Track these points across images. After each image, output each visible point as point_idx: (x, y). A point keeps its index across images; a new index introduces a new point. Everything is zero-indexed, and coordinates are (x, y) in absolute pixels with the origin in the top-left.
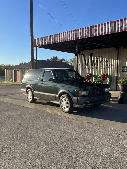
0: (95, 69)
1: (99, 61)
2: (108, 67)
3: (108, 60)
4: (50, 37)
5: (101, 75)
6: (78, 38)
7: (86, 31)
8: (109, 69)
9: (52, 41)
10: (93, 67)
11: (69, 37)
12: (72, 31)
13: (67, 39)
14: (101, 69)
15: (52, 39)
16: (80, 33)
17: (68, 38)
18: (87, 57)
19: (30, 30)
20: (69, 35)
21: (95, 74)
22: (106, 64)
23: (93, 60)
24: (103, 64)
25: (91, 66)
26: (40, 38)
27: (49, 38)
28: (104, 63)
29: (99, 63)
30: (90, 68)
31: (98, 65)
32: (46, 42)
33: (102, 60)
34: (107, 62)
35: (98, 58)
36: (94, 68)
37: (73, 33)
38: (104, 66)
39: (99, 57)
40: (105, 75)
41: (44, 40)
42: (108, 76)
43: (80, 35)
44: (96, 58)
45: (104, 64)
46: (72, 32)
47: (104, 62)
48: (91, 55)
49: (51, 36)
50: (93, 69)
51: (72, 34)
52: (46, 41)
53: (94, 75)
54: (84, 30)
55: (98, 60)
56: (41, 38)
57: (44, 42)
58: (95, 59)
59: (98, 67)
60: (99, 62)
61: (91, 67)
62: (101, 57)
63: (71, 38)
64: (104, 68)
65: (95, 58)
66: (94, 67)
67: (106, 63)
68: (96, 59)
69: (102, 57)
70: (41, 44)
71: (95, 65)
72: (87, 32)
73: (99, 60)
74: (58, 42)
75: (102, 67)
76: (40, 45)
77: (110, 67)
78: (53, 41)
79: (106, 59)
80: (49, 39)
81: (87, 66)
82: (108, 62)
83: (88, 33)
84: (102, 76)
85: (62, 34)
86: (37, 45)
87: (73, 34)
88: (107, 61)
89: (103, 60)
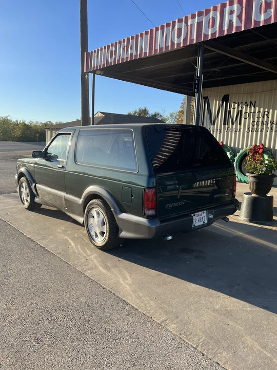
0: (234, 132)
1: (246, 113)
2: (267, 128)
3: (268, 112)
4: (126, 43)
5: (247, 148)
6: (206, 36)
7: (231, 12)
8: (268, 133)
9: (131, 55)
10: (228, 128)
11: (179, 36)
12: (187, 19)
13: (173, 43)
14: (248, 132)
15: (131, 48)
16: (214, 19)
17: (176, 39)
18: (215, 105)
19: (80, 30)
20: (180, 30)
21: (232, 146)
22: (263, 122)
23: (230, 112)
24: (254, 121)
25: (225, 124)
26: (101, 49)
27: (124, 44)
28: (259, 118)
29: (245, 118)
30: (221, 129)
31: (240, 124)
32: (115, 59)
33: (252, 111)
34: (264, 115)
35: (242, 105)
36: (232, 129)
37: (189, 24)
38: (258, 125)
39: (246, 102)
40: (260, 149)
41: (112, 51)
42: (266, 151)
43: (213, 26)
44: (238, 106)
45: (258, 121)
46: (186, 22)
47: (259, 115)
48: (226, 99)
49: (128, 39)
50: (228, 131)
51: (187, 26)
52: (115, 54)
53: (230, 147)
54: (227, 9)
55: (241, 111)
56: (105, 48)
57: (111, 57)
58: (234, 109)
59: (240, 127)
60: (246, 115)
61: (224, 127)
62: (251, 102)
63: (185, 40)
64: (257, 131)
65: (234, 106)
66: (232, 127)
67: (264, 117)
68: (238, 108)
69: (252, 104)
70: (104, 65)
71: (233, 124)
72: (235, 15)
73: (244, 112)
74: (145, 53)
75: (252, 129)
76: (100, 66)
77: (271, 129)
78: (133, 53)
79: (264, 109)
80: (124, 49)
81: (214, 124)
82: (268, 117)
83: (239, 17)
84: (251, 149)
85: (157, 29)
86: (94, 68)
87: (191, 25)
88: (266, 113)
89: (254, 112)
